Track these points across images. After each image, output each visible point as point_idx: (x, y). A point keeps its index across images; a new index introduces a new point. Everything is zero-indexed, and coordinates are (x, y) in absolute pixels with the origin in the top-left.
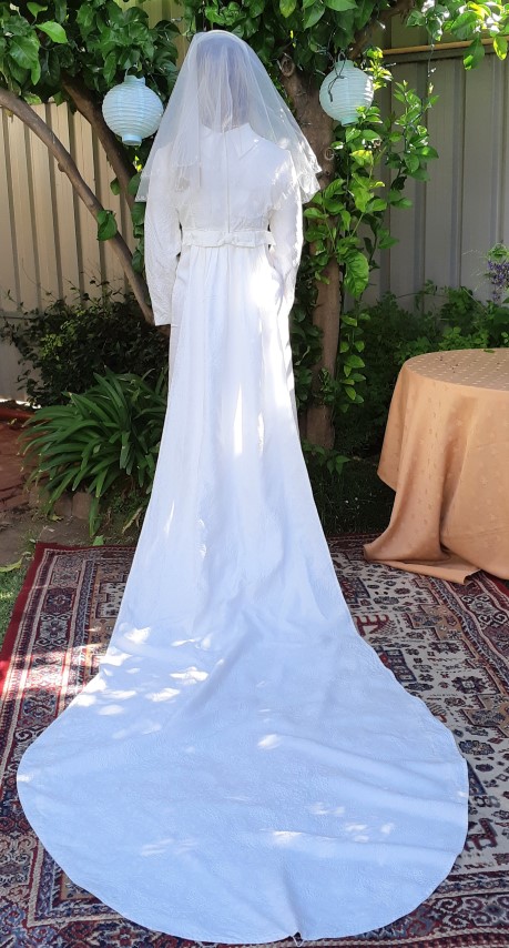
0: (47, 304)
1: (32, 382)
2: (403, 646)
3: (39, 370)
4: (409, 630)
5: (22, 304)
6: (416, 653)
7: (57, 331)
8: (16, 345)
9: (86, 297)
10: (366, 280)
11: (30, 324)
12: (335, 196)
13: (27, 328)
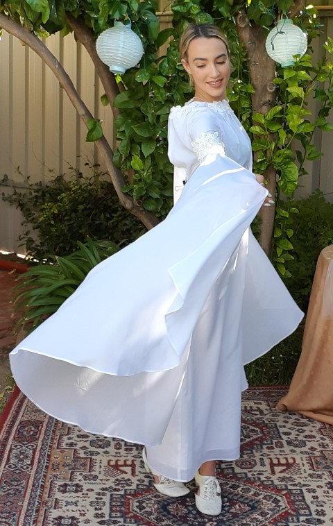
0: (48, 179)
1: (30, 241)
2: (305, 485)
3: (37, 231)
4: (311, 472)
5: (28, 178)
6: (314, 491)
7: (55, 201)
8: (21, 210)
9: (80, 175)
10: (296, 183)
11: (34, 194)
12: (274, 118)
13: (31, 197)
